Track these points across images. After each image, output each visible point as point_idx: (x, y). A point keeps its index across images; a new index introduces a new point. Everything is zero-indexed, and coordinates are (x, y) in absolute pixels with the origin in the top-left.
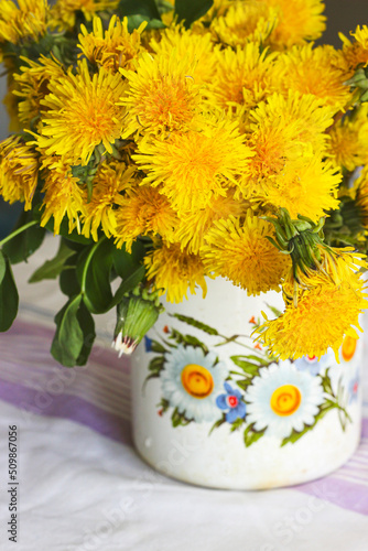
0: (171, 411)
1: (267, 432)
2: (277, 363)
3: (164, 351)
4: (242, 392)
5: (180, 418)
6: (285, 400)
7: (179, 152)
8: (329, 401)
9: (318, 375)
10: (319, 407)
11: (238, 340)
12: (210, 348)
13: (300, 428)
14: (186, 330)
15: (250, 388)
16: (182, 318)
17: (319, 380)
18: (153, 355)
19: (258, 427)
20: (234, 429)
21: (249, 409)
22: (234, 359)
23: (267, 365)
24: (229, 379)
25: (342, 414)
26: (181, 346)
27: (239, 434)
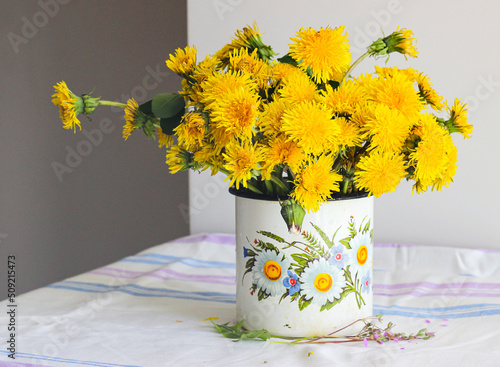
0: (258, 290)
1: (313, 301)
2: (318, 260)
3: (254, 255)
4: (298, 276)
5: (263, 294)
6: (323, 282)
8: (349, 286)
9: (342, 269)
10: (343, 289)
11: (295, 245)
12: (280, 250)
13: (332, 300)
14: (267, 240)
15: (303, 274)
16: (265, 233)
17: (343, 273)
18: (249, 258)
19: (307, 298)
20: (293, 300)
21: (302, 286)
22: (293, 256)
23: (312, 261)
24: (290, 268)
25: (358, 297)
26: (264, 250)
27: (296, 303)
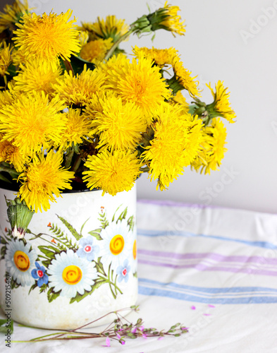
1: (61, 293)
2: (65, 252)
3: (6, 243)
4: (46, 269)
5: (14, 283)
6: (72, 274)
8: (102, 278)
9: (93, 261)
10: (95, 280)
11: (42, 236)
12: (27, 241)
13: (82, 292)
15: (50, 266)
17: (94, 264)
18: (2, 245)
19: (56, 290)
20: (42, 291)
21: (50, 279)
22: (41, 248)
23: (59, 253)
24: (37, 260)
26: (12, 240)
27: (45, 294)
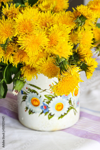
0: (28, 110)
1: (54, 116)
2: (57, 97)
3: (26, 94)
4: (48, 105)
5: (31, 112)
6: (59, 107)
7: (29, 40)
8: (71, 107)
9: (68, 100)
10: (68, 108)
11: (46, 91)
12: (39, 93)
13: (63, 114)
14: (32, 88)
15: (50, 104)
16: (31, 85)
17: (68, 101)
18: (23, 95)
19: (52, 114)
20: (45, 115)
21: (49, 109)
22: (45, 96)
23: (54, 97)
24: (44, 101)
25: (75, 110)
26: (31, 93)
27: (47, 116)
